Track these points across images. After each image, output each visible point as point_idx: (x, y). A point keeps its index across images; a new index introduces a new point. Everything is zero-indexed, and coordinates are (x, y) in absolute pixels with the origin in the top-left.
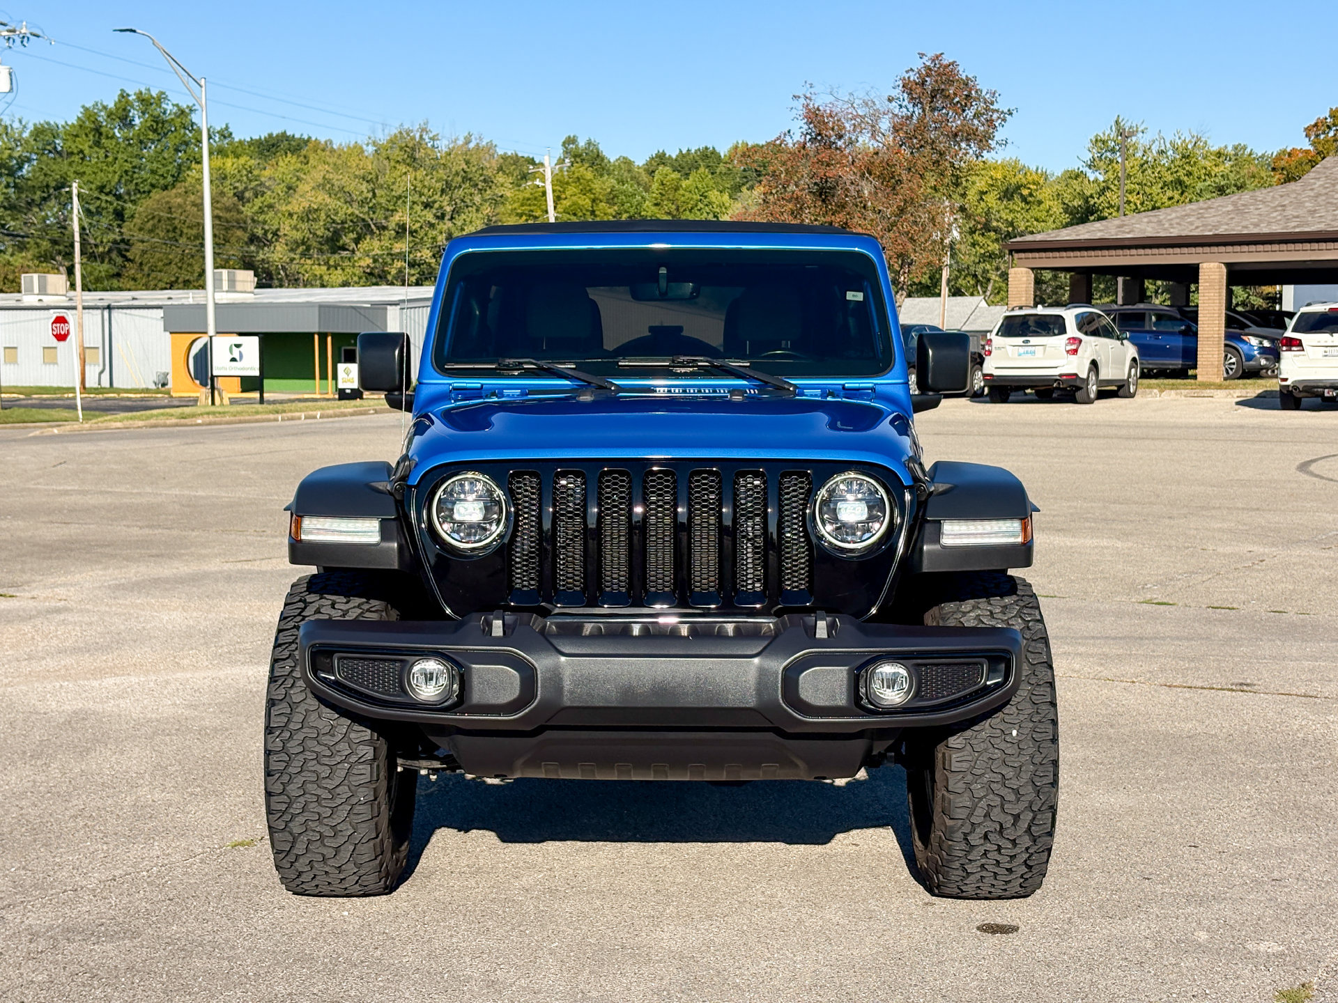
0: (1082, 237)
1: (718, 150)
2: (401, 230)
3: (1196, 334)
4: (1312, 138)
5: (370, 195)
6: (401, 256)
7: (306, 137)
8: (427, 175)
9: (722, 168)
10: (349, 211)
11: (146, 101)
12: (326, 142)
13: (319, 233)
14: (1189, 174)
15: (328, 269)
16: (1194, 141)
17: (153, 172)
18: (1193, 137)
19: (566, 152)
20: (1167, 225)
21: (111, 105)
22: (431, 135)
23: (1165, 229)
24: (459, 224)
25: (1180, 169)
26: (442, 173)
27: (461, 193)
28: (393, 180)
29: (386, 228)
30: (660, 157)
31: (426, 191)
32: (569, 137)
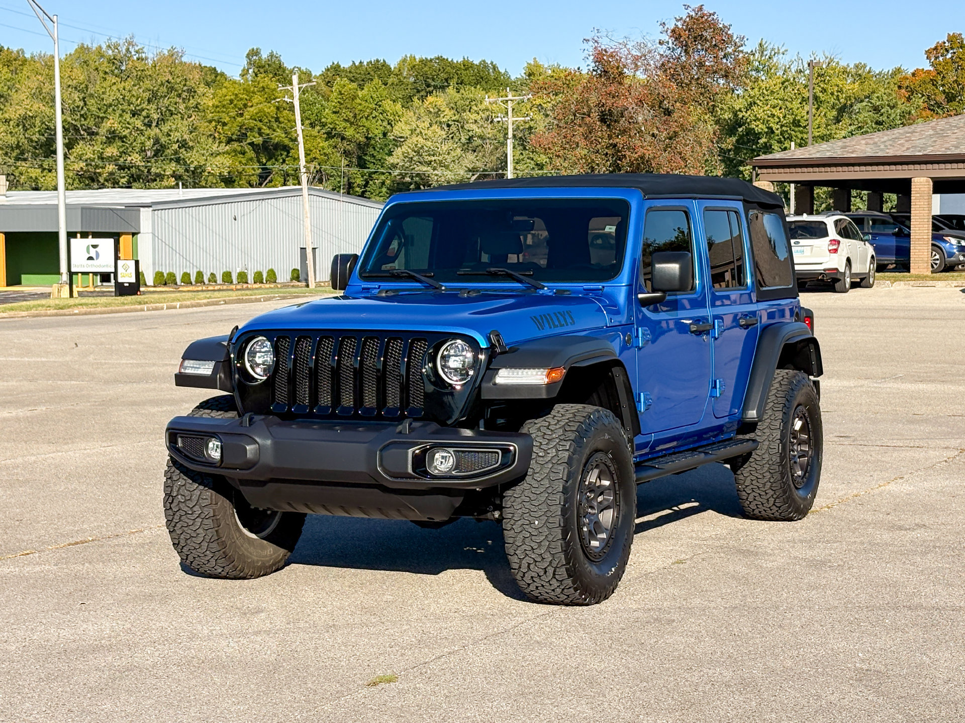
0: (813, 156)
1: (388, 62)
2: (113, 137)
3: (909, 235)
4: (933, 60)
5: (82, 104)
6: (110, 159)
8: (134, 85)
9: (391, 79)
12: (18, 52)
13: (34, 138)
14: (824, 91)
15: (42, 172)
16: (827, 61)
18: (826, 58)
19: (250, 63)
20: (882, 147)
22: (137, 48)
23: (882, 150)
24: (165, 130)
25: (816, 86)
26: (147, 84)
27: (166, 102)
28: (103, 90)
29: (97, 134)
30: (335, 68)
31: (134, 100)
32: (253, 49)
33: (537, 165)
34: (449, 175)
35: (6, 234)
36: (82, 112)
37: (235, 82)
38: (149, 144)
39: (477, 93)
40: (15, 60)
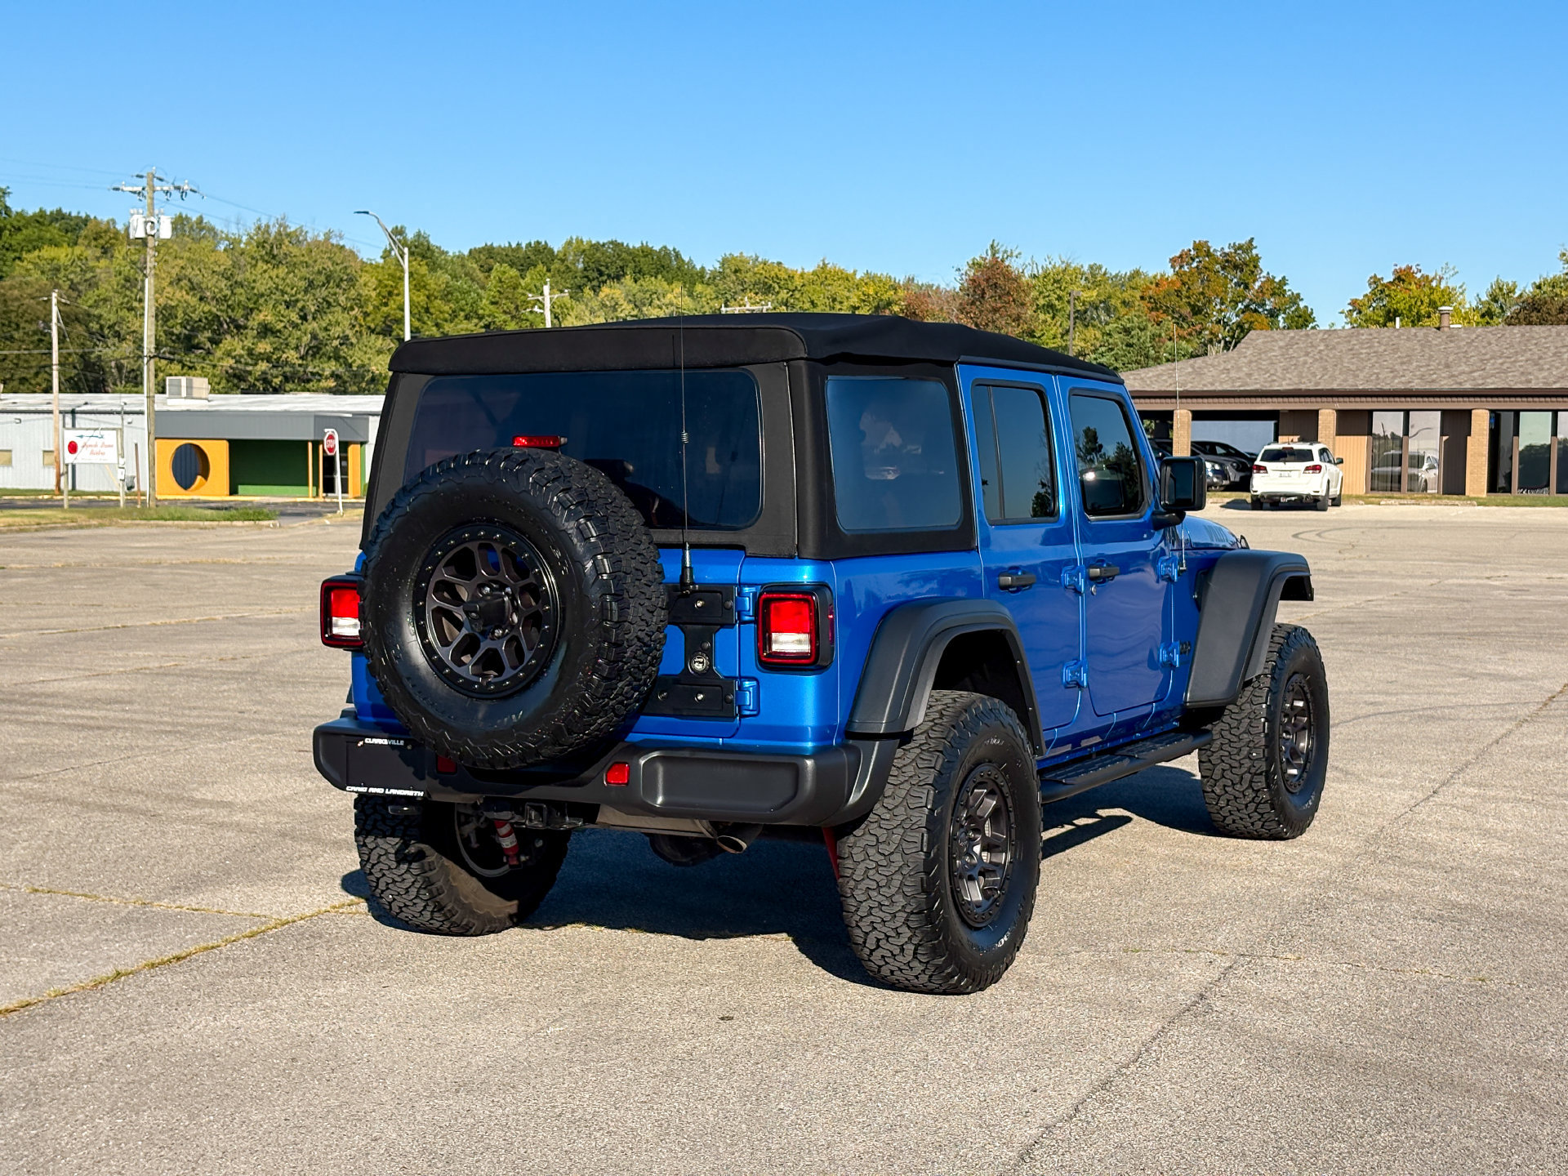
1: (550, 245)
2: (266, 331)
4: (1177, 269)
5: (229, 293)
6: (262, 356)
7: (83, 215)
8: (288, 273)
9: (556, 265)
10: (206, 309)
12: (108, 222)
14: (1059, 298)
15: (182, 368)
16: (1064, 266)
18: (1063, 262)
19: (392, 243)
22: (289, 231)
24: (324, 324)
25: (1051, 293)
26: (304, 271)
27: (324, 292)
28: (254, 277)
29: (246, 328)
30: (488, 250)
31: (289, 290)
32: (397, 228)
35: (229, 441)
36: (230, 303)
37: (377, 266)
38: (306, 339)
39: (658, 284)
40: (105, 232)
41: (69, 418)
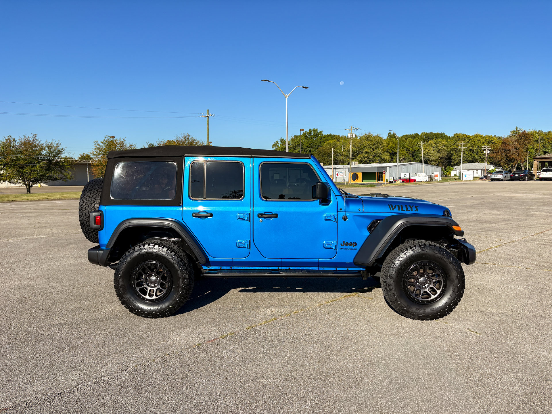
0: (546, 156)
1: (418, 134)
2: (366, 153)
5: (360, 146)
6: (366, 157)
7: (334, 134)
8: (370, 142)
9: (420, 137)
11: (314, 130)
17: (316, 143)
19: (389, 135)
21: (308, 131)
22: (371, 134)
24: (377, 151)
26: (373, 142)
27: (377, 145)
28: (364, 143)
29: (363, 152)
30: (406, 135)
31: (370, 145)
32: (389, 133)
33: (459, 156)
34: (434, 158)
35: (362, 172)
36: (360, 148)
37: (385, 140)
38: (373, 154)
39: (440, 140)
41: (334, 170)
